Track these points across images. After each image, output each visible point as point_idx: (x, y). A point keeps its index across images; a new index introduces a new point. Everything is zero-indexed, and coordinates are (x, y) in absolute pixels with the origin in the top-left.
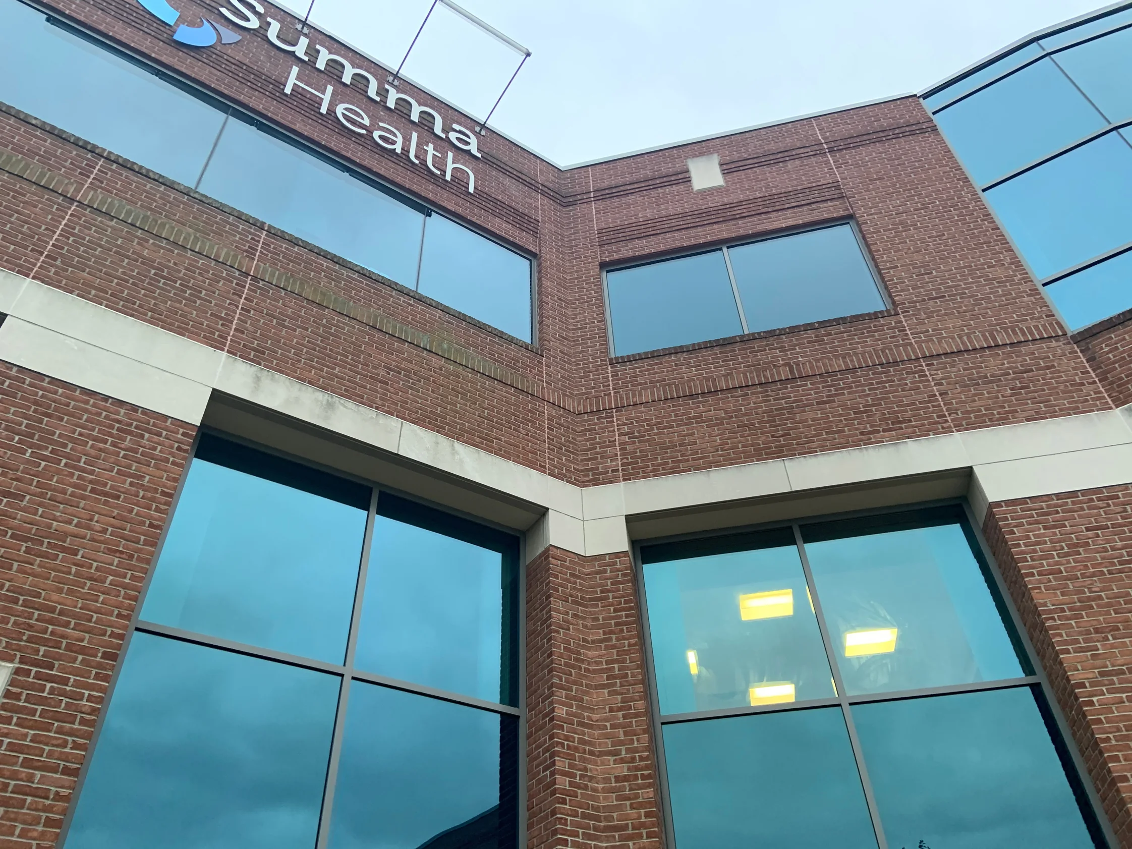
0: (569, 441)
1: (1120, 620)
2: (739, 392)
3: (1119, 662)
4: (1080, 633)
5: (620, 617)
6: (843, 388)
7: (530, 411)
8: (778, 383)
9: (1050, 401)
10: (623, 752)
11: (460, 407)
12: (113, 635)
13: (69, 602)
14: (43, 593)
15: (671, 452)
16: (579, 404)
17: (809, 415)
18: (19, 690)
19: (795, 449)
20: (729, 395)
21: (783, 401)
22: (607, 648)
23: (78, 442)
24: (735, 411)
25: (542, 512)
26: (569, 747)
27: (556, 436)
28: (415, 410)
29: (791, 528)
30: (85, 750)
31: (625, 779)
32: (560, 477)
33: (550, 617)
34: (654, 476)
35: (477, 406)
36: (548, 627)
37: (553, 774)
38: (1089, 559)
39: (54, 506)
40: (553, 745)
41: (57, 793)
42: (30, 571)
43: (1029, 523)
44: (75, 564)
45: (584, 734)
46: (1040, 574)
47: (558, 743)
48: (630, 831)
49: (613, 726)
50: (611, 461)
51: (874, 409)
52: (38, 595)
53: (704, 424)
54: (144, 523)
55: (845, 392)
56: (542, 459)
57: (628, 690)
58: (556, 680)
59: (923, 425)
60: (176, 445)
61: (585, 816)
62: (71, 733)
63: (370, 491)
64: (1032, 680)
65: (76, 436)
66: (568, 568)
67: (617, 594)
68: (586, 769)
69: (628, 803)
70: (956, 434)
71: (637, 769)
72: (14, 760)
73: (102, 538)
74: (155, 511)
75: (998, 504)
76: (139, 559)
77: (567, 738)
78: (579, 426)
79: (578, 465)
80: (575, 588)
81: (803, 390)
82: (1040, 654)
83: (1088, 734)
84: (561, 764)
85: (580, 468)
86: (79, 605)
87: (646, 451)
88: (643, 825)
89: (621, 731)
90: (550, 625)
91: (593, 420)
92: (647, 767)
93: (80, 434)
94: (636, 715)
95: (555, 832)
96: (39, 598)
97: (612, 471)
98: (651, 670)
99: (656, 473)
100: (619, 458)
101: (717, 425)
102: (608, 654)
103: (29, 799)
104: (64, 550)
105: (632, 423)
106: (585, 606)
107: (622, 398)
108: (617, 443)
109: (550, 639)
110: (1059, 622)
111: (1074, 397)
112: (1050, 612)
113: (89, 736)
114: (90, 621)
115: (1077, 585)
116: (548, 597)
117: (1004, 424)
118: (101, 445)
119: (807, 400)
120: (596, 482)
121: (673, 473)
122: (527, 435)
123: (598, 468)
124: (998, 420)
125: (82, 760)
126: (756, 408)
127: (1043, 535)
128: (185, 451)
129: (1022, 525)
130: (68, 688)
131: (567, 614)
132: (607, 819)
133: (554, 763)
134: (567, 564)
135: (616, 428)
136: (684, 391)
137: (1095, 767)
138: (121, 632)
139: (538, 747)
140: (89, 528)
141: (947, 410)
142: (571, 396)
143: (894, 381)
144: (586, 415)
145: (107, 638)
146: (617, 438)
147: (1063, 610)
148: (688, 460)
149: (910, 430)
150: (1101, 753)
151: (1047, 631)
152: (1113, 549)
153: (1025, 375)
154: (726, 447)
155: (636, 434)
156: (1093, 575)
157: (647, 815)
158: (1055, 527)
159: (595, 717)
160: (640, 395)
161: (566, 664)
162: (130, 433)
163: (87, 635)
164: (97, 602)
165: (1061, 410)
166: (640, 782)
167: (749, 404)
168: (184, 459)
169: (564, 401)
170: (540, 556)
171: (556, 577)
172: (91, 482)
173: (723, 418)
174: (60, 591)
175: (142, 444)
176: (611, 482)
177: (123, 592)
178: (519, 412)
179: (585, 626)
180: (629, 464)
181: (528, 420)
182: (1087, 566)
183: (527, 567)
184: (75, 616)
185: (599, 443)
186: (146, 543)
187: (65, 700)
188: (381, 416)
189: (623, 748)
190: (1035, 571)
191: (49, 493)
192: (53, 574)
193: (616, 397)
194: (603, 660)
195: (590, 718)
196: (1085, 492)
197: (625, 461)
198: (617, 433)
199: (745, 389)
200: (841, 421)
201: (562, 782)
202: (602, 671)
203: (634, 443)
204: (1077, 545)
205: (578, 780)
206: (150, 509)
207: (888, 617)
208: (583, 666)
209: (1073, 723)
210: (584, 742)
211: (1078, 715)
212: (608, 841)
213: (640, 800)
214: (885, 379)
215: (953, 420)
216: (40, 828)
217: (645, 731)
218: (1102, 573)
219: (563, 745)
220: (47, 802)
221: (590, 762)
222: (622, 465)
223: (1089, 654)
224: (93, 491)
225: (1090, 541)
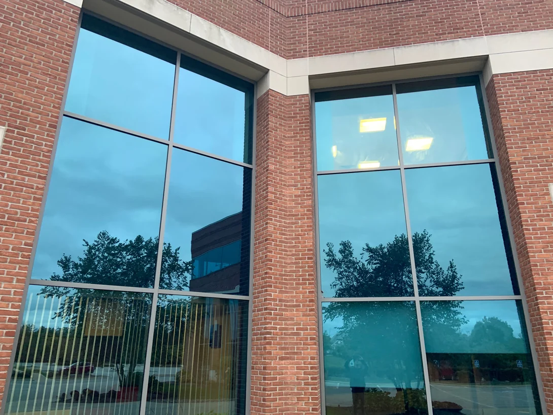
0: (281, 33)
1: (540, 134)
2: (376, 8)
3: (535, 154)
4: (520, 140)
5: (302, 126)
6: (431, 8)
7: (261, 13)
8: (398, 3)
9: (536, 21)
10: (299, 185)
11: (223, 8)
12: (52, 116)
13: (27, 98)
14: (14, 93)
15: (335, 41)
16: (288, 11)
17: (411, 23)
18: (11, 140)
19: (400, 42)
20: (370, 9)
21: (398, 14)
22: (295, 140)
23: (17, 13)
24: (371, 19)
25: (266, 71)
26: (275, 182)
27: (274, 29)
28: (198, 7)
29: (391, 85)
30: (48, 168)
31: (299, 196)
32: (276, 53)
33: (268, 124)
34: (325, 55)
35: (232, 8)
36: (267, 129)
37: (267, 193)
38: (533, 105)
39: (11, 48)
40: (267, 181)
41: (37, 187)
42: (5, 82)
43: (509, 86)
44: (27, 79)
45: (282, 177)
46: (508, 111)
47: (270, 180)
48: (300, 217)
49: (295, 175)
50: (303, 45)
51: (445, 21)
52: (12, 94)
53: (355, 26)
54: (59, 61)
55: (432, 10)
56: (266, 42)
57: (303, 159)
58: (270, 153)
59: (469, 31)
60: (70, 18)
61: (280, 210)
62: (40, 160)
63: (176, 53)
64: (491, 160)
65: (16, 9)
66: (278, 101)
67: (302, 115)
68: (282, 192)
69: (300, 206)
70: (485, 37)
71: (305, 192)
72: (14, 171)
73: (39, 67)
74: (64, 54)
75: (497, 75)
76: (60, 79)
77: (274, 178)
78: (288, 24)
79: (286, 46)
80: (281, 111)
81: (410, 8)
82: (498, 149)
83: (512, 185)
84: (271, 189)
85: (287, 48)
86: (33, 100)
87: (322, 40)
88: (306, 214)
89: (299, 177)
90: (268, 128)
91: (295, 21)
92: (309, 192)
93: (18, 8)
94: (306, 170)
95: (267, 215)
96: (12, 95)
97: (304, 51)
98: (315, 151)
99: (326, 53)
100: (308, 44)
101: (361, 27)
102: (295, 143)
103: (24, 188)
104: (21, 71)
105: (316, 24)
106: (286, 120)
107: (311, 9)
108: (307, 35)
109: (268, 135)
110: (511, 134)
111: (549, 19)
112: (509, 129)
113: (48, 162)
114: (40, 108)
115: (524, 117)
116: (268, 115)
117: (510, 32)
118: (31, 16)
119: (411, 14)
120: (294, 57)
121: (336, 53)
122: (259, 27)
123: (296, 49)
124: (508, 30)
125: (47, 173)
126: (384, 17)
127: (515, 92)
128: (75, 22)
129: (506, 86)
130: (35, 140)
131: (277, 123)
132: (290, 212)
133: (268, 188)
134: (278, 99)
135: (307, 26)
136: (346, 6)
137: (511, 198)
138: (56, 115)
139: (260, 196)
140: (32, 61)
141: (483, 23)
142: (284, 6)
143: (459, 5)
144: (292, 18)
145: (50, 117)
146: (307, 32)
147: (515, 129)
148: (344, 47)
149: (461, 34)
150: (515, 192)
151: (504, 138)
152: (547, 100)
153: (527, 5)
154: (365, 39)
155: (318, 30)
156: (534, 113)
157: (308, 211)
158: (521, 88)
159: (287, 170)
160: (322, 7)
161: (275, 147)
162: (45, 9)
163: (40, 116)
164: (42, 99)
165: (540, 26)
166: (305, 197)
167: (380, 15)
168: (75, 26)
169: (280, 9)
170: (264, 94)
171: (272, 105)
172: (28, 36)
173: (365, 23)
174: (22, 93)
175: (52, 17)
176: (303, 57)
177: (54, 95)
178: (255, 13)
179: (285, 130)
180: (313, 47)
181: (260, 19)
182: (532, 108)
183: (258, 100)
184: (32, 105)
185: (297, 35)
186: (62, 71)
187: (34, 145)
188: (179, 10)
189: (299, 184)
190: (506, 110)
191: (8, 41)
192: (17, 84)
193: (308, 8)
194: (293, 146)
195: (284, 171)
196: (541, 71)
197: (311, 45)
198: (307, 30)
199: (379, 6)
200: (427, 27)
201: (271, 196)
202: (291, 151)
203: (316, 35)
204: (529, 98)
205: (278, 195)
206: (61, 53)
207: (430, 130)
208: (283, 148)
209: (505, 180)
210: (282, 181)
211: (509, 176)
212: (289, 220)
213: (305, 205)
214: (454, 4)
215: (484, 29)
216: (32, 201)
217: (309, 177)
218: (538, 112)
219: (272, 181)
220: (33, 190)
221: (284, 188)
222: (309, 48)
223: (521, 149)
224: (30, 41)
225: (537, 96)
